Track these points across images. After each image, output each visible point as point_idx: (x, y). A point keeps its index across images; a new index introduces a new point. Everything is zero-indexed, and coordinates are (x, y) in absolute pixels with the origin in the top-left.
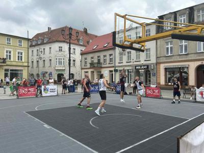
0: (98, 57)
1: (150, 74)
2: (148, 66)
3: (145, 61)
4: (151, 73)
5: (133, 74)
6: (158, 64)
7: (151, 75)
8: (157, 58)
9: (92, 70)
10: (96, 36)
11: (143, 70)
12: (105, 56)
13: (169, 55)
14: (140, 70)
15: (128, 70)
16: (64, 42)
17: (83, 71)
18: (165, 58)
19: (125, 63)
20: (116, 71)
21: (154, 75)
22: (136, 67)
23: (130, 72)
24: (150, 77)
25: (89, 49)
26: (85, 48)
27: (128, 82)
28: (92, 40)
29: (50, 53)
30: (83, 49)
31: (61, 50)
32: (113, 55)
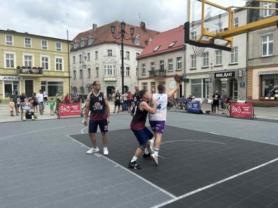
0: (161, 61)
1: (236, 85)
2: (233, 73)
3: (230, 65)
4: (239, 82)
5: (211, 85)
6: (249, 69)
7: (239, 86)
8: (248, 60)
9: (152, 80)
10: (158, 33)
11: (226, 79)
12: (170, 60)
13: (268, 55)
14: (222, 80)
15: (204, 79)
16: (115, 43)
17: (140, 82)
18: (260, 61)
19: (199, 70)
20: (186, 81)
21: (243, 86)
22: (215, 74)
23: (208, 82)
24: (236, 89)
25: (149, 51)
26: (142, 50)
27: (204, 97)
28: (152, 38)
29: (97, 59)
30: (140, 51)
31: (110, 55)
32: (183, 58)
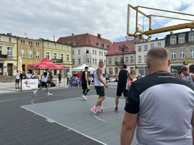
9: (116, 67)
12: (127, 58)
13: (174, 59)
15: (145, 67)
16: (90, 46)
17: (108, 67)
19: (143, 63)
20: (136, 68)
26: (107, 51)
29: (79, 54)
31: (87, 52)
32: (134, 57)
